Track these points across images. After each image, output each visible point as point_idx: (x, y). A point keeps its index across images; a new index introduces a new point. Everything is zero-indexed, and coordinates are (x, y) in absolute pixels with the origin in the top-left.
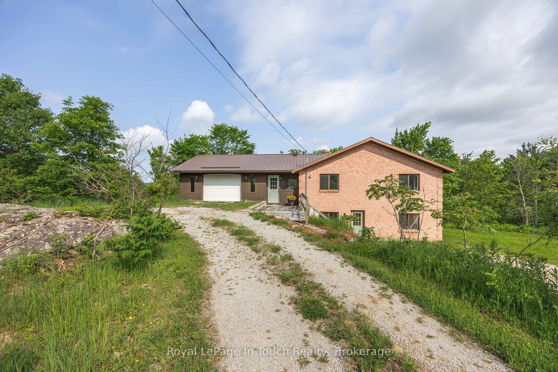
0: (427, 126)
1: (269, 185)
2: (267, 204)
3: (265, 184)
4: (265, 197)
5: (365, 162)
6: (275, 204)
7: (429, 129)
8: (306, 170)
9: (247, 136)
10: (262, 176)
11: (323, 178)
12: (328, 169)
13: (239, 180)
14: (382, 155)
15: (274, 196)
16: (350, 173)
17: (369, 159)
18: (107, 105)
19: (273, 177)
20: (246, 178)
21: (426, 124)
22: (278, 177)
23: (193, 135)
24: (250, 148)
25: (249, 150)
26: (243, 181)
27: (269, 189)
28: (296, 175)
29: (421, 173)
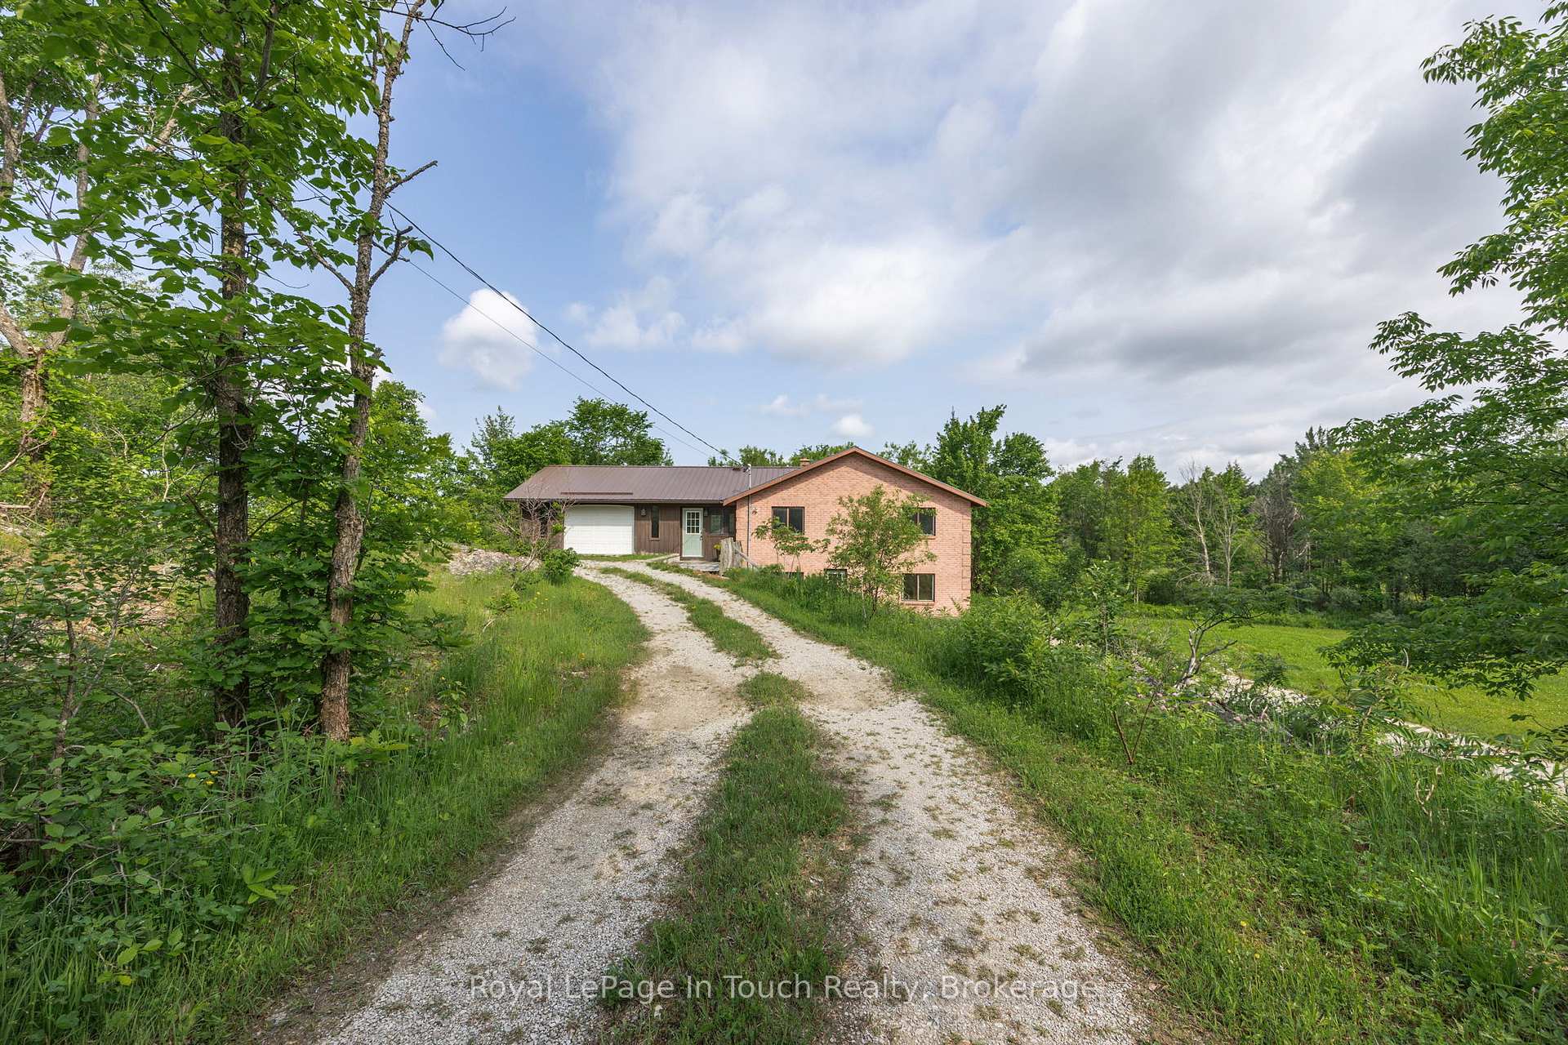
0: (998, 413)
1: (685, 526)
2: (682, 559)
3: (677, 523)
4: (678, 547)
5: (847, 487)
6: (695, 558)
7: (1000, 420)
8: (748, 499)
9: (646, 423)
10: (674, 508)
11: (778, 511)
12: (787, 498)
13: (629, 516)
14: (876, 476)
15: (693, 544)
16: (822, 506)
17: (854, 482)
18: (413, 394)
19: (691, 511)
20: (643, 512)
21: (998, 408)
22: (700, 511)
23: (539, 426)
24: (651, 451)
25: (649, 454)
26: (638, 517)
27: (685, 532)
28: (732, 508)
29: (938, 506)
